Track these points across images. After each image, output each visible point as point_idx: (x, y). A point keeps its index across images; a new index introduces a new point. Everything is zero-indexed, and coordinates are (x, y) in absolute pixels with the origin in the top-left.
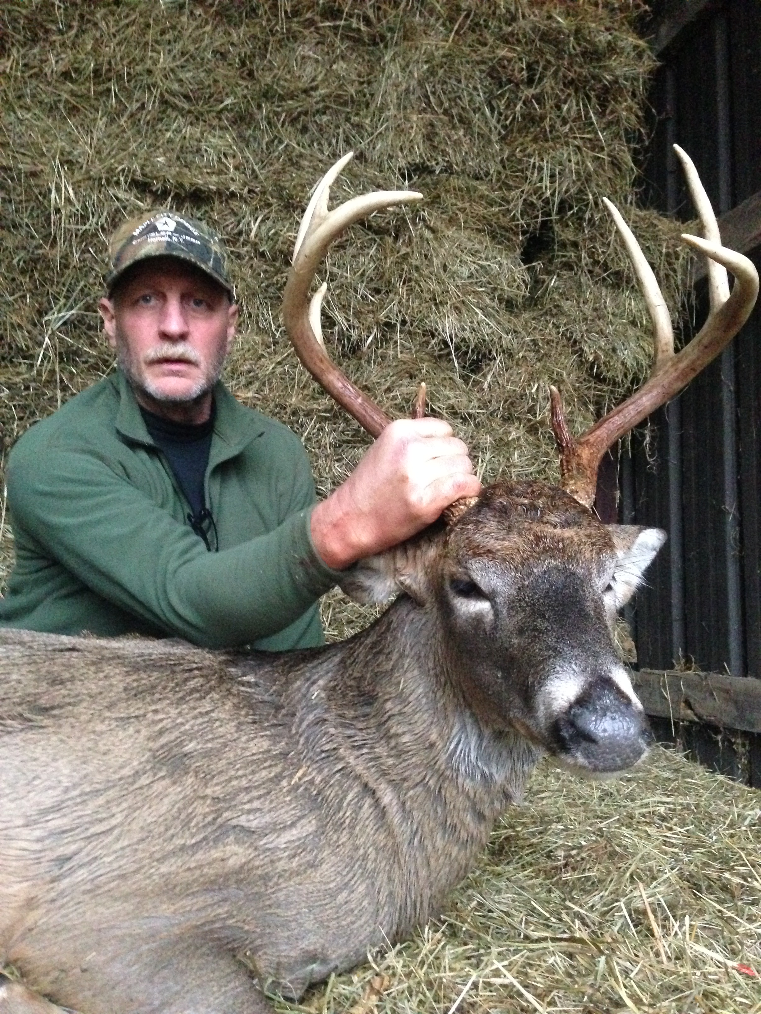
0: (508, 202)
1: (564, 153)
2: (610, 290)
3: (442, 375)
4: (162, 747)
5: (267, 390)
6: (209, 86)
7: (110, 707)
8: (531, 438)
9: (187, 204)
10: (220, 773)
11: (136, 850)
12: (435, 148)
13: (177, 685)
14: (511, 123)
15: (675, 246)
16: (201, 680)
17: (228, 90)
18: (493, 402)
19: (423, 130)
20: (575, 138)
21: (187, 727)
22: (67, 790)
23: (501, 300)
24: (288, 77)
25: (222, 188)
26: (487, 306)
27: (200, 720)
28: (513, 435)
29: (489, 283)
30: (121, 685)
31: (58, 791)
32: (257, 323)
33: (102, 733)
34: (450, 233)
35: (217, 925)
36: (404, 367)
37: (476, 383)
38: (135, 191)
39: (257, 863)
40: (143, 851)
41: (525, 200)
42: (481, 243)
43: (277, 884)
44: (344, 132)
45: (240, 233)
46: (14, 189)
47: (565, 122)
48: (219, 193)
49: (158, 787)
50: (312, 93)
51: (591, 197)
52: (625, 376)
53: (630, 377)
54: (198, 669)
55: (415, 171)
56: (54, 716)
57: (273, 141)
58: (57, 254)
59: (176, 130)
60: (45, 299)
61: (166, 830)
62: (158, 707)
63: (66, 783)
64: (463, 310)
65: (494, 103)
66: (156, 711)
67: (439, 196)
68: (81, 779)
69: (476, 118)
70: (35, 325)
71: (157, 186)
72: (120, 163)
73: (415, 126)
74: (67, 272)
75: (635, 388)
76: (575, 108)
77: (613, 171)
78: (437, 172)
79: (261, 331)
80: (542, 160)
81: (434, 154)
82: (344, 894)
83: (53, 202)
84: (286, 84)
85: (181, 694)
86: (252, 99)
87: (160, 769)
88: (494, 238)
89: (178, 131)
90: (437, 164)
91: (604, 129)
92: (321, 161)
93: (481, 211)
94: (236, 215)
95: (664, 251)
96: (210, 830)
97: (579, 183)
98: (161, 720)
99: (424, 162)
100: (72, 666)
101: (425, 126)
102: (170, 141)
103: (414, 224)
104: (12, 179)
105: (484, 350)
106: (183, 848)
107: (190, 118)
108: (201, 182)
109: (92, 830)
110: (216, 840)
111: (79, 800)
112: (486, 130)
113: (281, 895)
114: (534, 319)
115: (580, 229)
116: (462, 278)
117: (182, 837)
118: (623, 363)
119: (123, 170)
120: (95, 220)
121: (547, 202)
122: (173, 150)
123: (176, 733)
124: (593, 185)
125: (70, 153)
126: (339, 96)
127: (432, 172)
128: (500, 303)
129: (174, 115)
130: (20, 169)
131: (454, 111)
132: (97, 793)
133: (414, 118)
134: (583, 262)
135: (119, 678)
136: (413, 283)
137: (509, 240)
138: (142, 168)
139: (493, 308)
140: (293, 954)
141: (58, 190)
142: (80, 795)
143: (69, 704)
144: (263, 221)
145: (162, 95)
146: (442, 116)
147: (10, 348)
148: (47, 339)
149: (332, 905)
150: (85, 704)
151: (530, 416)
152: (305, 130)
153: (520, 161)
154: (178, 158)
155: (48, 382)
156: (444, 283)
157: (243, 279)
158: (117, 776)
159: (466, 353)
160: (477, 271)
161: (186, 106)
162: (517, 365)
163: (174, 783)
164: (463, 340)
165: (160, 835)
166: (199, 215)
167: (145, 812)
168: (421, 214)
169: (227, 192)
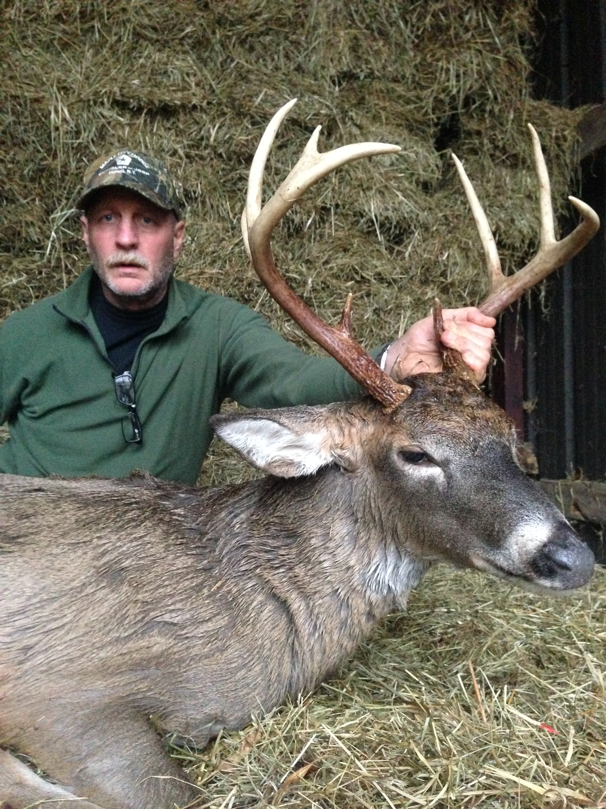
0: (421, 100)
1: (466, 56)
2: (509, 170)
3: (371, 248)
4: (105, 564)
5: (228, 267)
6: (172, 18)
7: (63, 535)
8: (444, 297)
9: (158, 117)
10: (148, 583)
11: (82, 641)
12: (359, 58)
13: (118, 516)
14: (423, 33)
15: (563, 130)
16: (137, 512)
17: (188, 20)
18: (413, 268)
19: (349, 43)
20: (476, 43)
21: (124, 549)
22: (29, 598)
23: (417, 183)
24: (237, 6)
25: (185, 102)
26: (406, 189)
27: (135, 544)
28: (430, 295)
29: (407, 169)
30: (73, 519)
31: (23, 599)
32: (218, 212)
33: (58, 554)
34: (373, 129)
35: (139, 696)
36: (339, 242)
37: (399, 253)
38: (116, 109)
39: (175, 650)
40: (87, 642)
41: (435, 98)
42: (400, 136)
43: (188, 665)
44: (284, 49)
45: (202, 139)
46: (23, 113)
47: (467, 30)
48: (183, 106)
49: (100, 594)
50: (257, 18)
51: (490, 92)
52: (523, 241)
53: (527, 242)
54: (136, 503)
55: (344, 78)
56: (21, 543)
57: (225, 61)
58: (58, 164)
59: (147, 57)
60: (50, 201)
61: (105, 626)
62: (102, 534)
63: (29, 592)
64: (386, 193)
65: (408, 17)
66: (99, 538)
67: (363, 98)
68: (41, 590)
69: (392, 31)
70: (44, 222)
71: (133, 104)
72: (104, 87)
73: (342, 39)
74: (67, 178)
75: (532, 251)
76: (475, 17)
77: (510, 69)
78: (362, 78)
79: (222, 219)
80: (449, 63)
81: (359, 63)
82: (243, 672)
83: (53, 122)
84: (235, 12)
85: (120, 524)
86: (208, 26)
87: (102, 581)
88: (411, 131)
89: (149, 57)
90: (362, 71)
91: (501, 34)
92: (265, 74)
93: (400, 109)
94: (197, 123)
95: (554, 134)
96: (139, 626)
97: (480, 81)
98: (105, 544)
99: (350, 71)
100: (36, 504)
101: (351, 40)
102: (143, 66)
103: (344, 123)
104: (20, 105)
105: (404, 225)
106: (118, 640)
107: (158, 46)
108: (168, 98)
109: (49, 627)
110: (142, 633)
111: (38, 605)
112: (401, 40)
113: (191, 674)
114: (445, 197)
115: (482, 120)
116: (384, 166)
117: (117, 631)
118: (520, 232)
119: (106, 92)
120: (86, 135)
121: (453, 98)
122: (145, 73)
123: (116, 554)
124: (493, 82)
125: (65, 81)
126: (279, 19)
127: (359, 78)
128: (418, 185)
129: (145, 43)
130: (25, 97)
131: (374, 26)
132: (53, 600)
133: (342, 33)
134: (485, 148)
135: (73, 512)
136: (343, 173)
137: (423, 132)
138: (121, 89)
139: (411, 191)
140: (198, 717)
141: (56, 112)
142: (39, 602)
143: (32, 534)
144: (220, 128)
145: (134, 29)
146: (365, 31)
147: (26, 241)
148: (53, 234)
149: (233, 680)
150: (44, 533)
151: (442, 279)
152: (252, 49)
153: (430, 65)
154: (150, 80)
155: (57, 267)
156: (369, 171)
157: (205, 177)
158: (68, 587)
159: (390, 228)
160: (397, 160)
161: (155, 36)
162: (432, 237)
163: (113, 591)
164: (387, 218)
165: (100, 630)
166: (168, 125)
167: (89, 613)
168: (350, 113)
169: (190, 106)
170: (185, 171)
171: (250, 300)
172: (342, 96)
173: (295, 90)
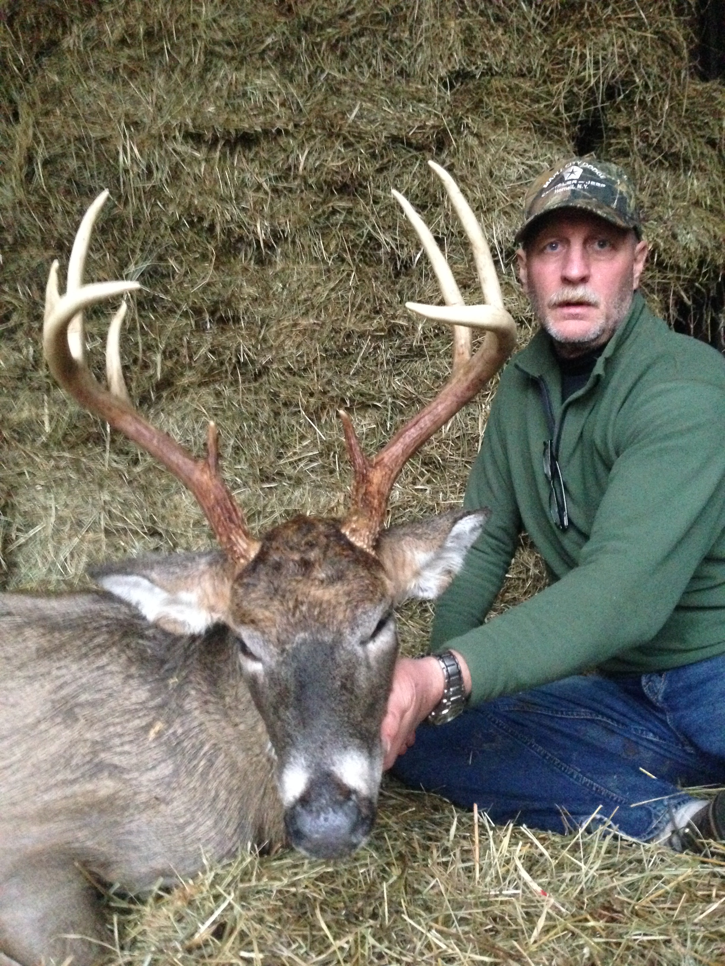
0: (552, 96)
1: (606, 37)
2: (669, 173)
5: (323, 316)
6: (249, 30)
9: (239, 148)
12: (473, 52)
13: (84, 643)
14: (551, 13)
17: (268, 29)
19: (461, 36)
20: (619, 19)
24: (325, 5)
25: (268, 127)
32: (311, 253)
34: (493, 137)
38: (190, 143)
41: (568, 92)
42: (529, 141)
44: (382, 50)
45: (289, 169)
46: (88, 156)
48: (266, 132)
50: (351, 17)
51: (637, 80)
52: (690, 260)
55: (456, 78)
57: (314, 73)
58: (130, 212)
59: (222, 78)
60: (125, 255)
67: (481, 101)
69: (512, 16)
71: (208, 135)
72: (175, 119)
73: (453, 32)
74: (141, 227)
77: (664, 48)
78: (478, 76)
79: (315, 260)
80: (584, 47)
81: (473, 59)
83: (121, 164)
85: (84, 651)
86: (292, 34)
88: (543, 134)
89: (224, 78)
90: (477, 68)
92: (361, 84)
93: (525, 109)
94: (285, 150)
96: (87, 768)
97: (625, 67)
99: (464, 69)
101: (462, 31)
102: (218, 89)
104: (85, 147)
106: (64, 782)
107: (234, 63)
108: (247, 126)
110: (91, 776)
112: (524, 26)
115: (631, 113)
116: (511, 181)
118: (686, 249)
119: (177, 125)
120: (159, 175)
121: (591, 90)
122: (221, 97)
124: (641, 66)
125: (134, 115)
126: (375, 16)
127: (474, 76)
129: (220, 63)
130: (90, 137)
131: (490, 12)
133: (452, 24)
134: (636, 149)
137: (559, 134)
138: (194, 120)
141: (125, 151)
144: (309, 153)
145: (206, 46)
146: (480, 19)
153: (561, 52)
154: (227, 104)
156: (490, 189)
157: (295, 213)
160: (526, 172)
161: (230, 53)
166: (251, 156)
168: (465, 121)
169: (274, 131)
170: (271, 208)
171: (350, 354)
172: (455, 101)
173: (397, 100)
